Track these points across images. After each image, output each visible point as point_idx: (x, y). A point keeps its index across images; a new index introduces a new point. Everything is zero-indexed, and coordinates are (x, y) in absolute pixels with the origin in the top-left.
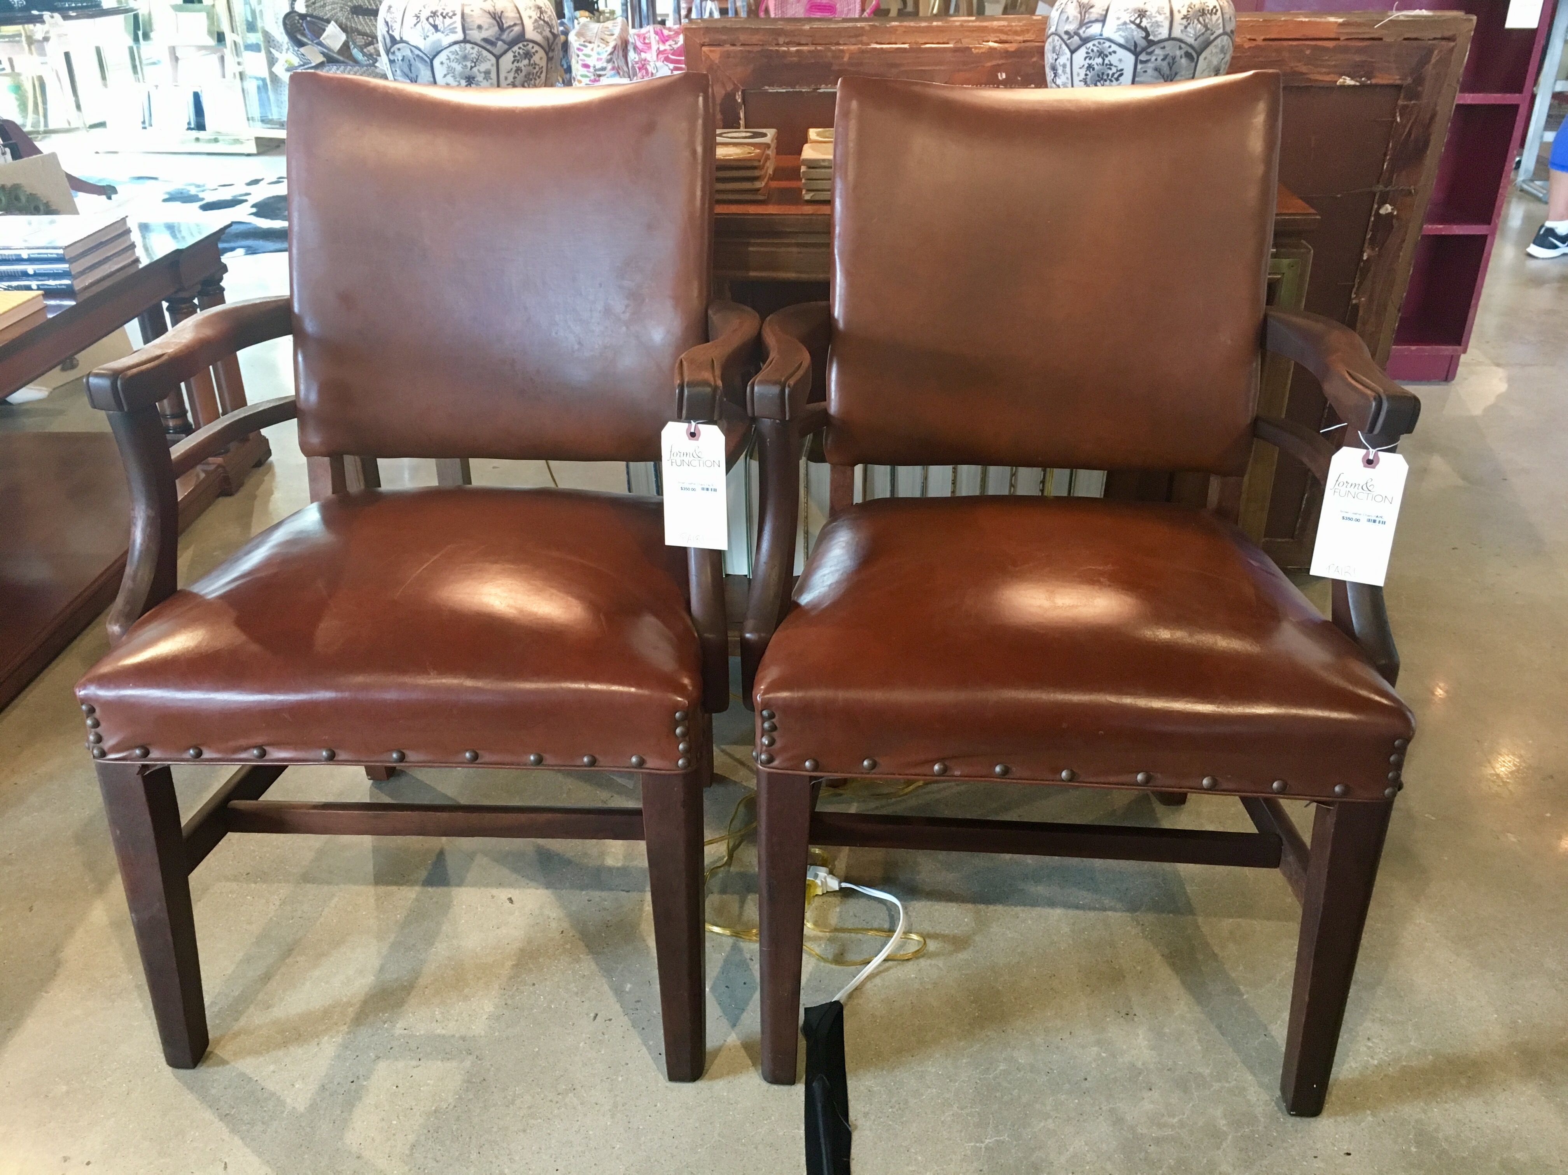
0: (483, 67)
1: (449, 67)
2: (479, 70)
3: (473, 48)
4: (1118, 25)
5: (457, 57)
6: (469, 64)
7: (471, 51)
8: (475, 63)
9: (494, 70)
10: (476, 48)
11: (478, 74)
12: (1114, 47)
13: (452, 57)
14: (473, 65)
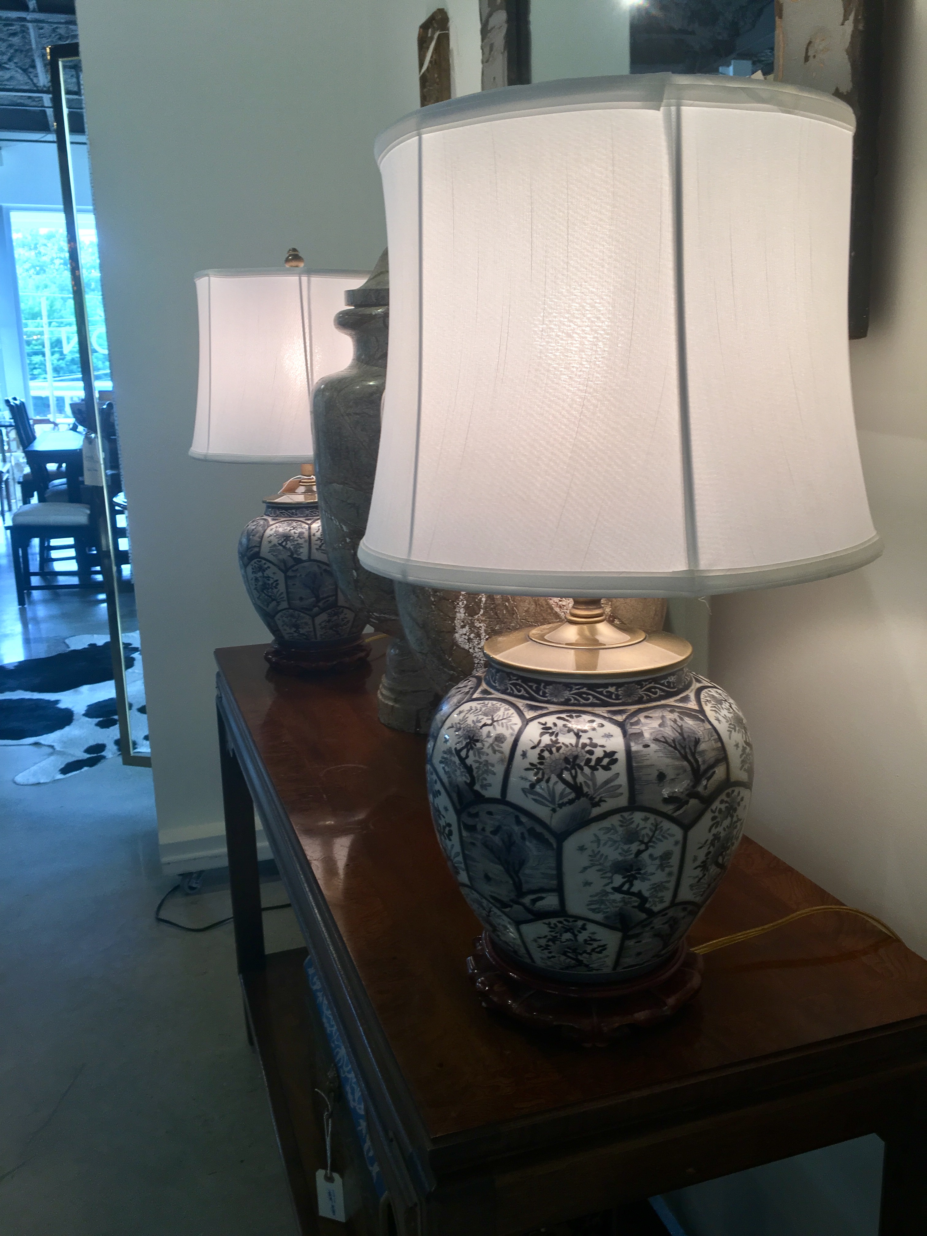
0: (659, 849)
1: (594, 855)
2: (651, 856)
3: (646, 819)
4: (270, 547)
5: (614, 837)
6: (635, 847)
7: (642, 824)
8: (646, 844)
9: (677, 850)
10: (652, 818)
11: (648, 861)
12: (268, 564)
13: (604, 838)
14: (643, 847)
